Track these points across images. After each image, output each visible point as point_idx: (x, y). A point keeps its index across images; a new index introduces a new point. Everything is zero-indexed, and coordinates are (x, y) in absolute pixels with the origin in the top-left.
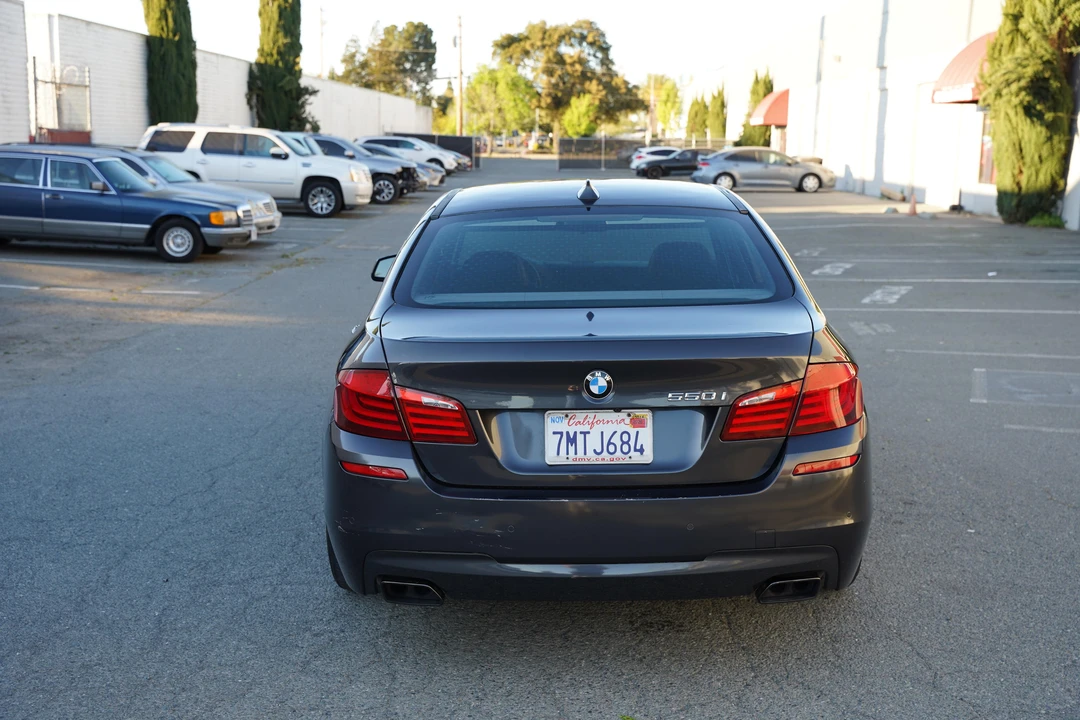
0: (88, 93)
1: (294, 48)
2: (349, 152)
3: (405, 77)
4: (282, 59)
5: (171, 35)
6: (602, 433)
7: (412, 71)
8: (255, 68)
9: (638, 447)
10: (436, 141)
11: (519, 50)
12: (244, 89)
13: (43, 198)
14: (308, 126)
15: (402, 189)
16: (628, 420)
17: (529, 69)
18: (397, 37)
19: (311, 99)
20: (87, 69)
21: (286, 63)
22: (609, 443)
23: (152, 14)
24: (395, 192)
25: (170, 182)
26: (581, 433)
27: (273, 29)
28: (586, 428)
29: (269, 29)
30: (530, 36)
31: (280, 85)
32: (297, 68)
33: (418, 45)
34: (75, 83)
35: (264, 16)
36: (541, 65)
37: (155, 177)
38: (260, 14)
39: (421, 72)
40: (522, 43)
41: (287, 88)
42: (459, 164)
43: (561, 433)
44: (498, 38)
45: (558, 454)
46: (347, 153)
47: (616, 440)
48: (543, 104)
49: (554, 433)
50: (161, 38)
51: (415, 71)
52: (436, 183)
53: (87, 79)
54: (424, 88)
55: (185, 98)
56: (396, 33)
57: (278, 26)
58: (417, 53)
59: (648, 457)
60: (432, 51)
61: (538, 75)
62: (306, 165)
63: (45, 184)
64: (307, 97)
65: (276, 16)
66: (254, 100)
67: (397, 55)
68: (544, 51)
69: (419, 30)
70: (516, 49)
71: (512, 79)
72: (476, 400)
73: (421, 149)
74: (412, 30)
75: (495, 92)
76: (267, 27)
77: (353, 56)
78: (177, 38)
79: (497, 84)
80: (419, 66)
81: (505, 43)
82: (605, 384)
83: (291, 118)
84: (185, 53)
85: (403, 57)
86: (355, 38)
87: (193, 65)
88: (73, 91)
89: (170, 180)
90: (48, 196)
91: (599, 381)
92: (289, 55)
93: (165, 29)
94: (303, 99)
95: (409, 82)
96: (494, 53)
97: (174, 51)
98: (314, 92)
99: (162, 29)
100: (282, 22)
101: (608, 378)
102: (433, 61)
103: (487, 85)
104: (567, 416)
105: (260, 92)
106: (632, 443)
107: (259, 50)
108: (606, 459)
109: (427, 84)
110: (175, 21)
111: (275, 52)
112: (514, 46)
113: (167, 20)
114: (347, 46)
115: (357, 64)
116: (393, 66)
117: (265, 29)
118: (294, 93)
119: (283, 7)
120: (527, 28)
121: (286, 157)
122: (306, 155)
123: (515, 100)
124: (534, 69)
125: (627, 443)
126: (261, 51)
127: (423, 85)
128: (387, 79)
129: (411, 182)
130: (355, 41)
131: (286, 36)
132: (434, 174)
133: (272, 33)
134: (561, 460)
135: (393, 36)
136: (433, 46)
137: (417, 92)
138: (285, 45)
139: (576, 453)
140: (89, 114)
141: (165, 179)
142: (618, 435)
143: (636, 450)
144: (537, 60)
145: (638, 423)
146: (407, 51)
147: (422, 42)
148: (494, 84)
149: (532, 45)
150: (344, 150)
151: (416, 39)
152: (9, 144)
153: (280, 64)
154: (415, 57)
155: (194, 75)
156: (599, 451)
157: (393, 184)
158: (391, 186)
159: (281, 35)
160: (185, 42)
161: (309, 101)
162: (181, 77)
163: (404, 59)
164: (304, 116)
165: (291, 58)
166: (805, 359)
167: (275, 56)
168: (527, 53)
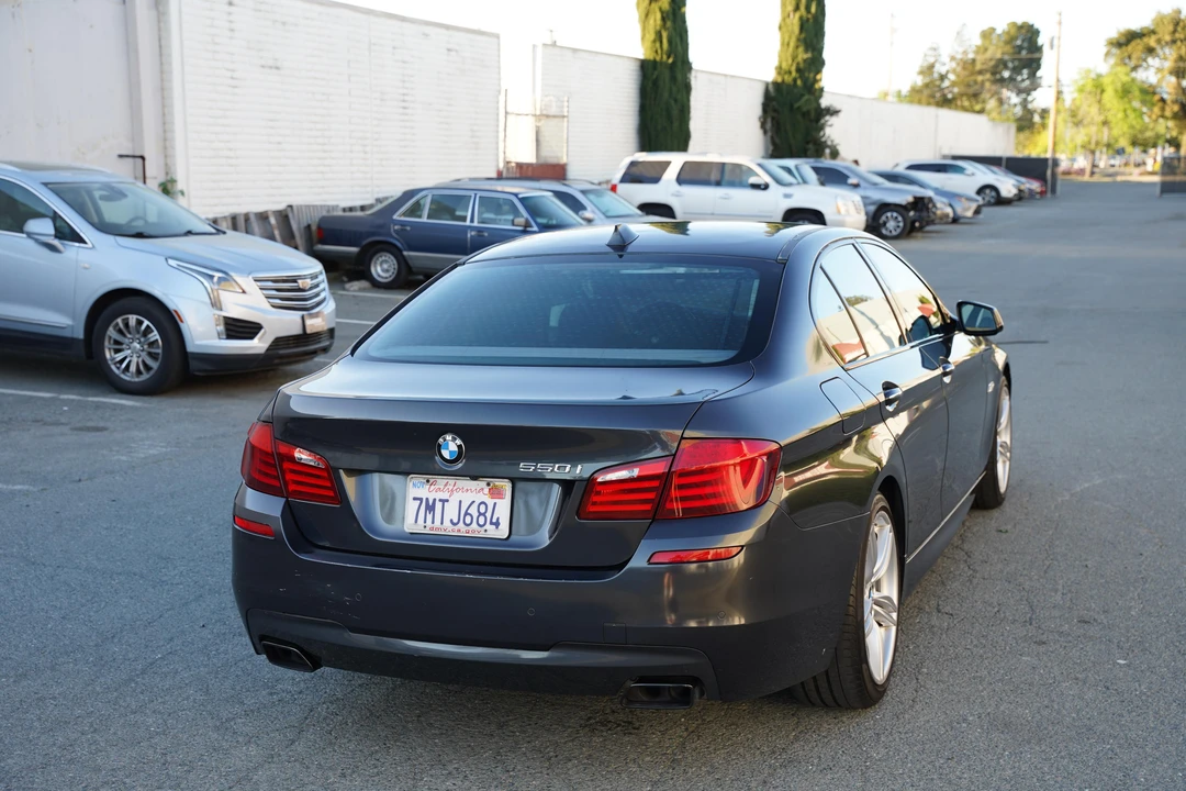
0: (565, 124)
1: (817, 63)
2: (852, 180)
3: (1003, 87)
4: (800, 77)
5: (665, 57)
6: (460, 502)
7: (1011, 79)
8: (771, 88)
9: (494, 520)
10: (1004, 163)
11: (1140, 47)
12: (757, 111)
13: (469, 236)
14: (827, 151)
15: (913, 223)
16: (486, 490)
17: (1152, 70)
18: (994, 41)
19: (831, 120)
20: (566, 99)
21: (805, 81)
22: (466, 514)
23: (647, 36)
24: (905, 225)
25: (608, 217)
26: (440, 500)
27: (792, 44)
28: (445, 496)
29: (788, 44)
30: (1157, 30)
31: (796, 105)
32: (817, 86)
33: (1020, 48)
34: (551, 114)
35: (784, 29)
36: (1168, 65)
37: (593, 212)
38: (780, 28)
39: (1023, 80)
40: (1145, 40)
41: (805, 109)
42: (1020, 191)
43: (421, 500)
44: (1114, 34)
45: (416, 522)
46: (851, 181)
47: (473, 511)
48: (1168, 113)
49: (415, 499)
50: (655, 61)
51: (1015, 80)
52: (969, 214)
53: (566, 110)
54: (1025, 100)
55: (676, 124)
56: (994, 36)
57: (798, 40)
58: (1020, 60)
59: (503, 532)
60: (1036, 55)
61: (1163, 77)
62: (787, 196)
63: (472, 221)
64: (827, 118)
65: (796, 29)
66: (769, 126)
67: (993, 63)
68: (1174, 47)
69: (1024, 31)
70: (1136, 47)
71: (1123, 85)
72: (341, 458)
73: (973, 174)
74: (1013, 31)
75: (1099, 101)
76: (786, 41)
77: (932, 67)
78: (670, 61)
79: (1103, 91)
80: (1020, 73)
81: (1123, 40)
82: (456, 449)
83: (808, 143)
84: (679, 76)
85: (1002, 64)
86: (934, 46)
87: (688, 88)
88: (553, 122)
89: (609, 214)
90: (473, 233)
91: (450, 446)
92: (809, 72)
93: (659, 51)
94: (822, 121)
95: (1006, 93)
96: (1107, 54)
97: (667, 74)
98: (835, 112)
99: (656, 52)
100: (803, 36)
101: (459, 442)
102: (1038, 67)
103: (1090, 93)
104: (428, 481)
105: (775, 115)
106: (488, 515)
107: (776, 68)
108: (462, 530)
109: (1028, 94)
110: (670, 42)
111: (793, 69)
112: (1133, 43)
113: (661, 42)
114: (925, 55)
115: (936, 75)
116: (988, 76)
117: (785, 45)
118: (813, 115)
119: (805, 18)
120: (1153, 20)
121: (766, 187)
122: (790, 185)
123: (1125, 111)
124: (1159, 70)
125: (484, 514)
126: (779, 69)
127: (1024, 96)
128: (971, 91)
129: (924, 214)
130: (935, 49)
131: (806, 51)
132: (967, 204)
133: (791, 49)
134: (419, 529)
135: (991, 40)
136: (1039, 49)
137: (1015, 105)
138: (805, 61)
139: (433, 522)
140: (565, 145)
141: (604, 214)
142: (475, 505)
143: (491, 523)
144: (1165, 59)
145: (496, 493)
146: (1006, 57)
147: (1026, 45)
148: (1099, 91)
149: (1159, 41)
150: (847, 177)
151: (1019, 42)
152: (459, 180)
153: (799, 82)
154: (1016, 63)
155: (689, 100)
156: (455, 521)
157: (903, 217)
158: (900, 219)
159: (801, 49)
160: (679, 64)
161: (829, 123)
162: (673, 102)
163: (1001, 66)
164: (823, 139)
165: (812, 75)
166: (679, 433)
167: (794, 74)
168: (1151, 51)
